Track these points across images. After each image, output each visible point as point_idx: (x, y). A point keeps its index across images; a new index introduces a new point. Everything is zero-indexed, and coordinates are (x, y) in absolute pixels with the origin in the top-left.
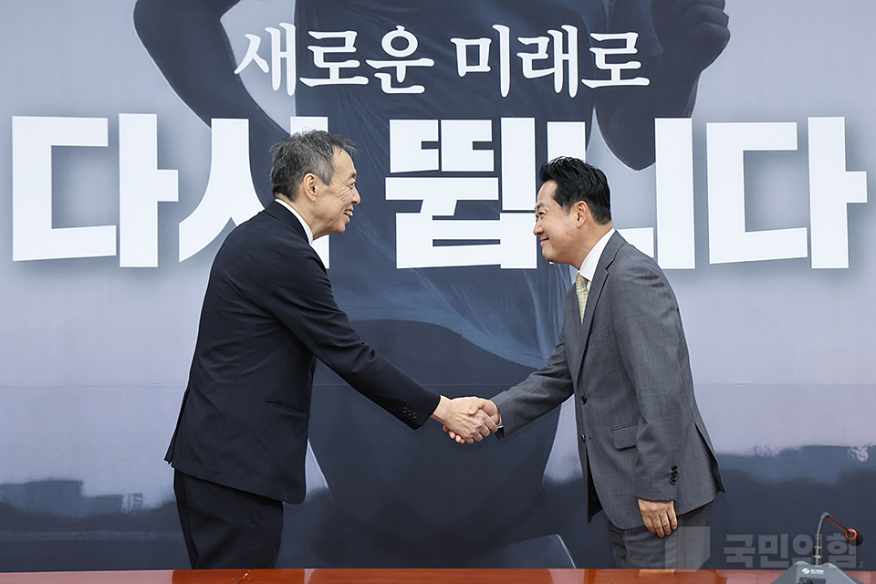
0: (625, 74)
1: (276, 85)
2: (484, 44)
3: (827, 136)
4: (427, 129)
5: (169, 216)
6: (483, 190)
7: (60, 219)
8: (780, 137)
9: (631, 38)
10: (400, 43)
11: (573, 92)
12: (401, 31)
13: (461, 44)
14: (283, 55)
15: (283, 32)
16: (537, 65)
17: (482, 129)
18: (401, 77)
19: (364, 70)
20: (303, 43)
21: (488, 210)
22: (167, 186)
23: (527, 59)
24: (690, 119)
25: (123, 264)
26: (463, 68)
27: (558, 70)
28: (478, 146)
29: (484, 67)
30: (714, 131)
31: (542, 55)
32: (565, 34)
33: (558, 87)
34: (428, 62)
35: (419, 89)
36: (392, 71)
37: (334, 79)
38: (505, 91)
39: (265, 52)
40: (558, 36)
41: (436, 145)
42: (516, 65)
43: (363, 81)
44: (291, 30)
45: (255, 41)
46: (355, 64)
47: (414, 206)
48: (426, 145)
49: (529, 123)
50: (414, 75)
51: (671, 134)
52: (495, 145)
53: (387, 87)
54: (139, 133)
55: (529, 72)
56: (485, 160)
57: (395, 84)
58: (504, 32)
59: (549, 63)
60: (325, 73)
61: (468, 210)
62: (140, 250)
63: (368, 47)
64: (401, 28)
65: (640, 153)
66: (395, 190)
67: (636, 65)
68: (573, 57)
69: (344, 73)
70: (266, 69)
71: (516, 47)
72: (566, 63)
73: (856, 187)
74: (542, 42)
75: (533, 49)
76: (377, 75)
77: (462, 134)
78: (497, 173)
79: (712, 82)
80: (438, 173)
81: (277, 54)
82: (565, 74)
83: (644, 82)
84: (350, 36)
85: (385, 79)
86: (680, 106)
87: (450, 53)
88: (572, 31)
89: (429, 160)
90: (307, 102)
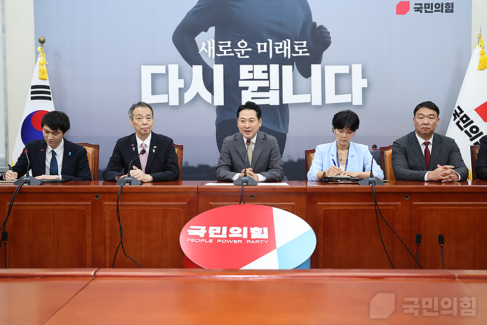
0: (303, 52)
1: (210, 56)
2: (265, 44)
3: (357, 69)
4: (250, 67)
5: (182, 91)
6: (265, 84)
7: (154, 93)
8: (344, 69)
9: (305, 43)
10: (243, 44)
11: (289, 57)
12: (243, 41)
13: (259, 45)
14: (211, 48)
15: (211, 42)
16: (279, 50)
17: (265, 68)
18: (243, 54)
19: (233, 52)
20: (217, 45)
21: (267, 89)
22: (181, 83)
23: (277, 48)
24: (320, 65)
25: (170, 105)
26: (260, 51)
27: (285, 51)
28: (263, 72)
29: (265, 51)
30: (327, 67)
31: (281, 47)
32: (287, 41)
33: (285, 56)
34: (250, 49)
35: (248, 57)
36: (241, 52)
37: (225, 54)
38: (271, 57)
39: (207, 47)
40: (285, 42)
41: (252, 72)
42: (274, 50)
43: (233, 54)
44: (213, 41)
45: (204, 44)
46: (230, 50)
47: (246, 88)
48: (249, 72)
49: (277, 66)
50: (246, 53)
51: (315, 69)
52: (268, 72)
53: (239, 56)
54: (174, 69)
55: (277, 52)
56: (265, 76)
57: (241, 55)
58: (271, 41)
59: (283, 49)
60: (223, 53)
61: (261, 89)
62: (174, 101)
63: (234, 46)
64: (243, 40)
65: (307, 74)
66: (241, 84)
67: (306, 50)
68: (289, 48)
69: (228, 52)
70: (207, 52)
71: (274, 45)
72: (287, 49)
73: (364, 83)
74: (281, 44)
75: (279, 45)
76: (237, 53)
77: (259, 69)
78: (269, 79)
79: (326, 54)
80: (253, 79)
81: (210, 48)
82: (287, 52)
83: (308, 54)
84: (229, 43)
85: (239, 54)
86: (318, 61)
87: (256, 47)
88: (289, 41)
89: (250, 76)
90: (218, 61)
